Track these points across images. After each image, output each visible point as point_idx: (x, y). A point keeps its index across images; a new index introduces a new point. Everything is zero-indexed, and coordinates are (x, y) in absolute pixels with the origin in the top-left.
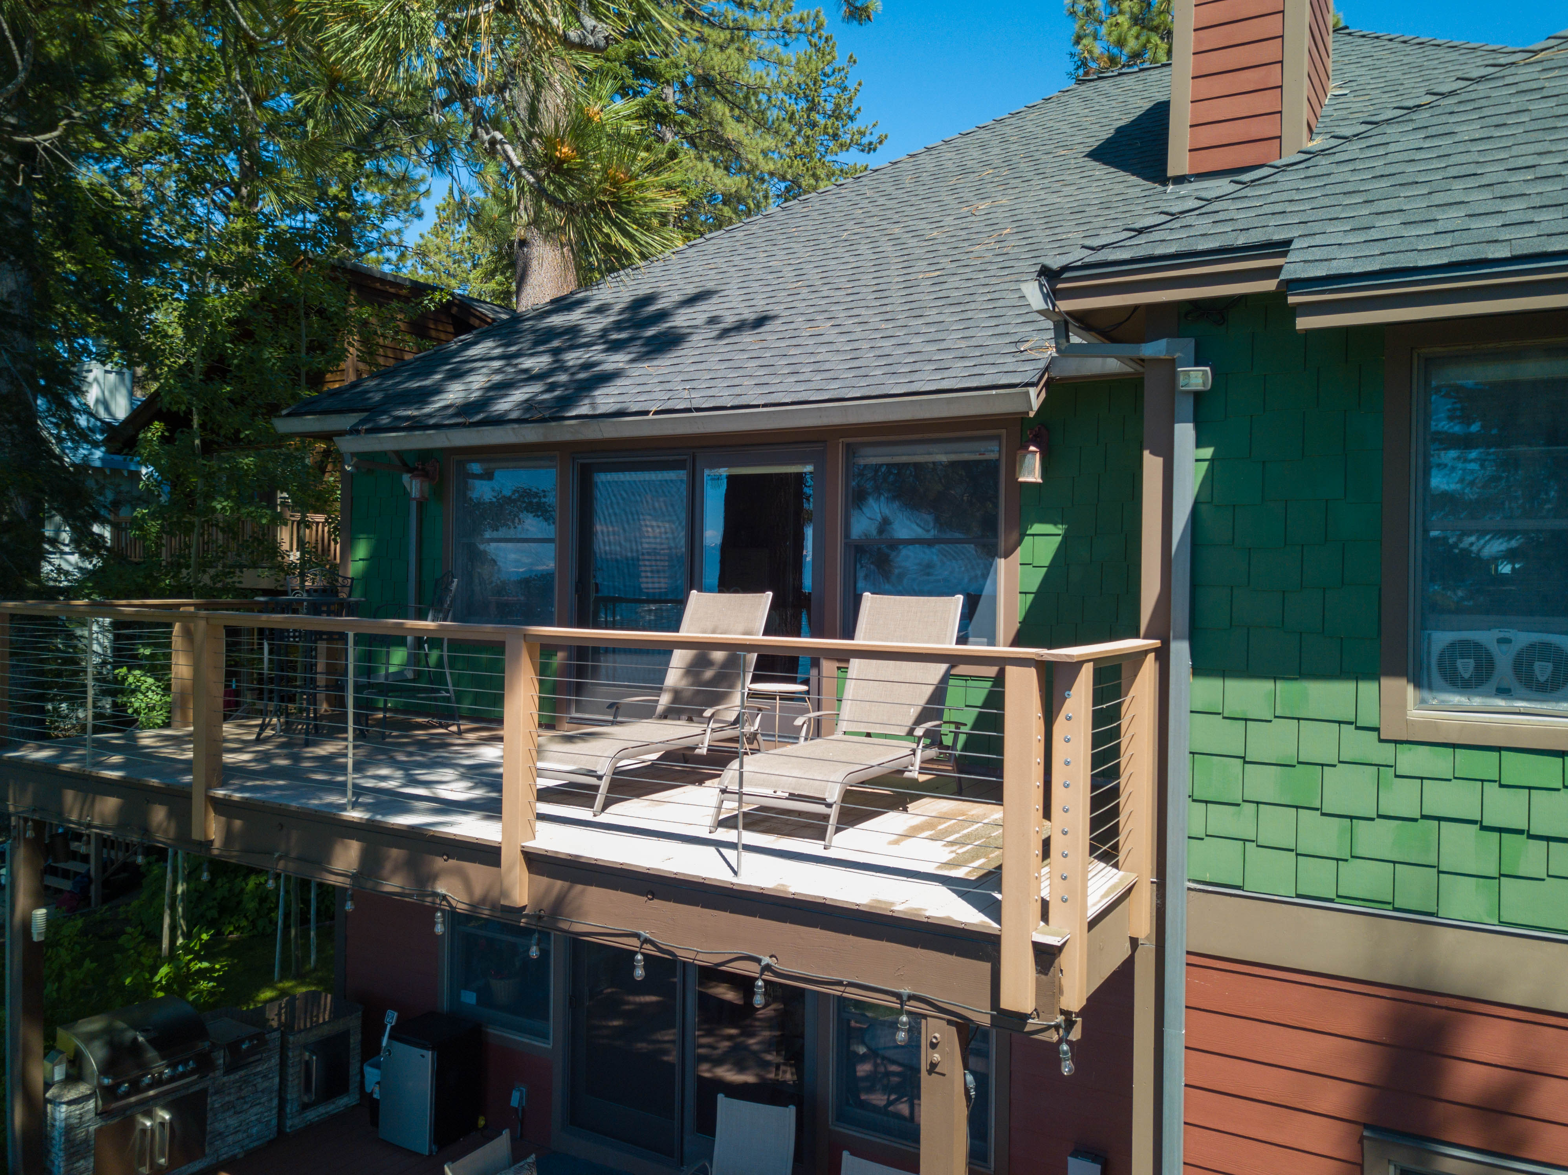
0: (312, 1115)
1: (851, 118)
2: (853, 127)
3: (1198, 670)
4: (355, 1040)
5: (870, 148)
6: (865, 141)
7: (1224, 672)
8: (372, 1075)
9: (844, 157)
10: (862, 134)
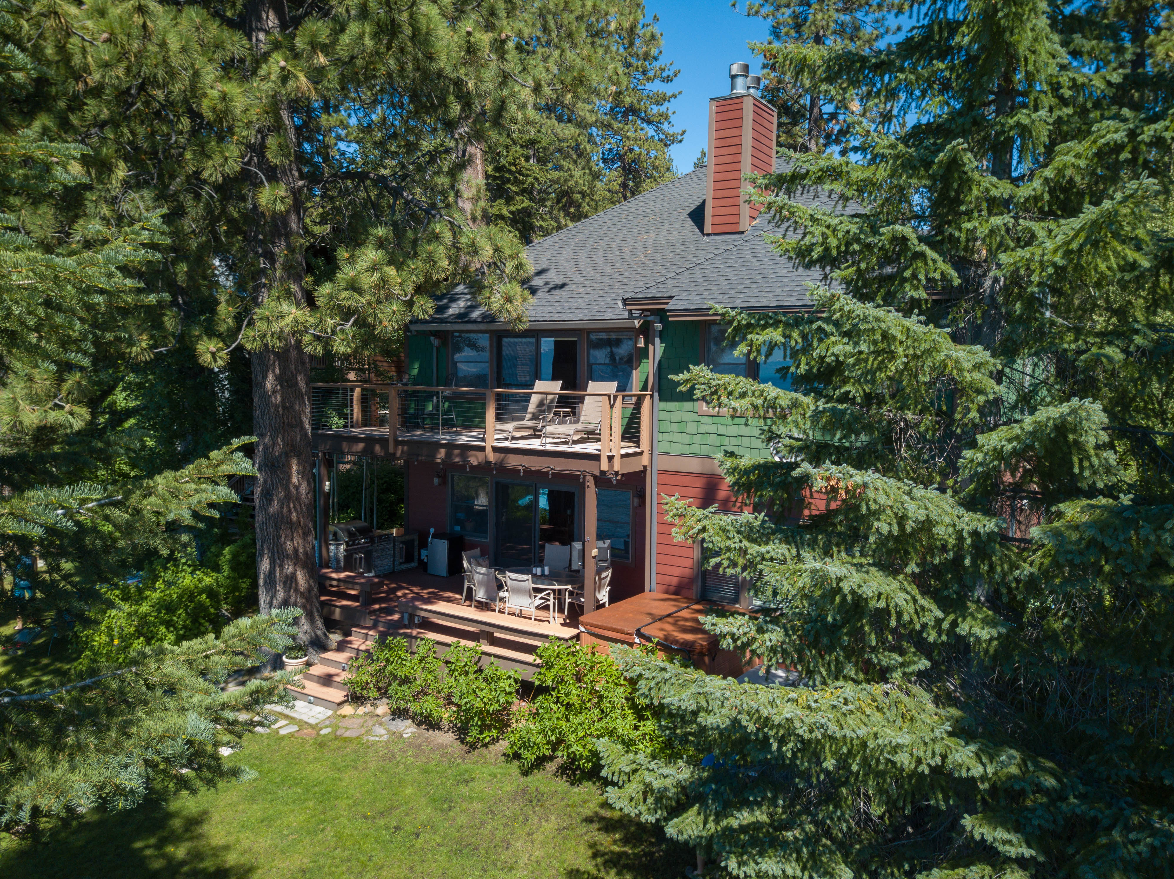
0: (403, 567)
1: (655, 58)
2: (656, 65)
3: (661, 400)
4: (416, 543)
5: (668, 80)
6: (664, 75)
7: (666, 400)
8: (424, 553)
9: (649, 86)
10: (662, 70)
